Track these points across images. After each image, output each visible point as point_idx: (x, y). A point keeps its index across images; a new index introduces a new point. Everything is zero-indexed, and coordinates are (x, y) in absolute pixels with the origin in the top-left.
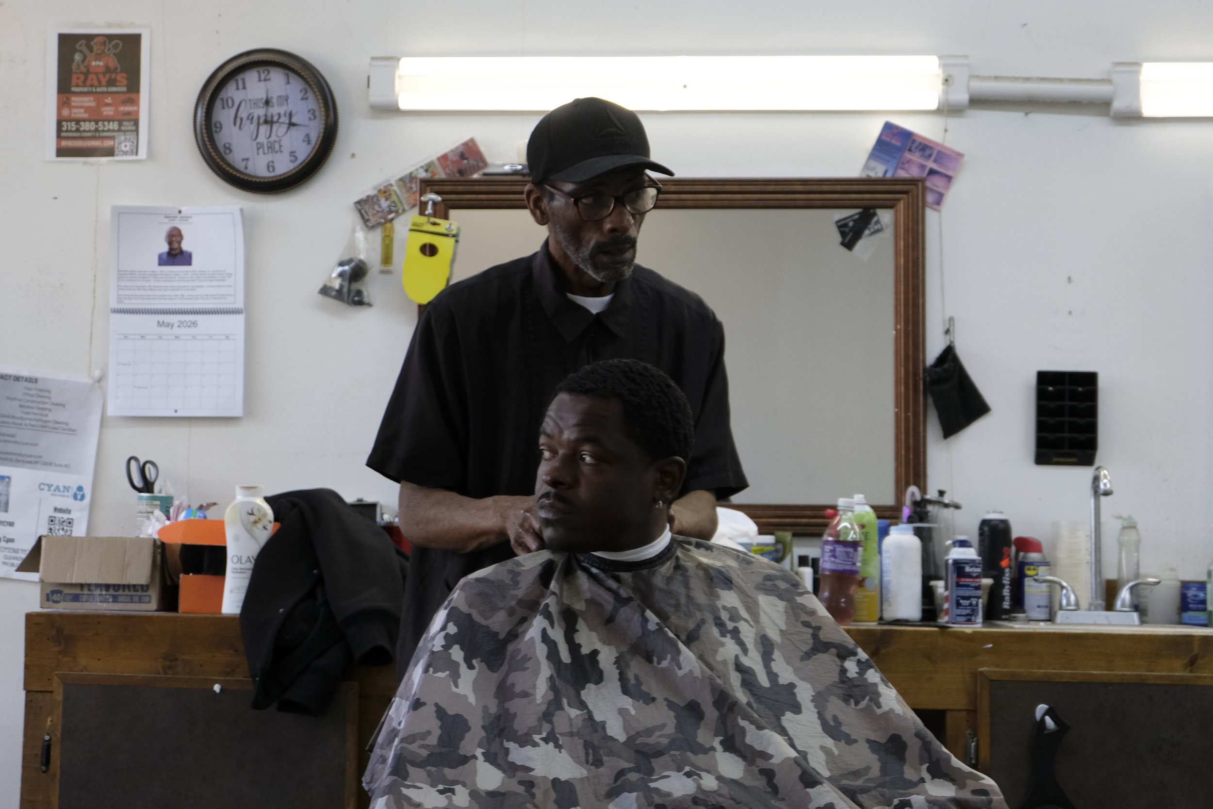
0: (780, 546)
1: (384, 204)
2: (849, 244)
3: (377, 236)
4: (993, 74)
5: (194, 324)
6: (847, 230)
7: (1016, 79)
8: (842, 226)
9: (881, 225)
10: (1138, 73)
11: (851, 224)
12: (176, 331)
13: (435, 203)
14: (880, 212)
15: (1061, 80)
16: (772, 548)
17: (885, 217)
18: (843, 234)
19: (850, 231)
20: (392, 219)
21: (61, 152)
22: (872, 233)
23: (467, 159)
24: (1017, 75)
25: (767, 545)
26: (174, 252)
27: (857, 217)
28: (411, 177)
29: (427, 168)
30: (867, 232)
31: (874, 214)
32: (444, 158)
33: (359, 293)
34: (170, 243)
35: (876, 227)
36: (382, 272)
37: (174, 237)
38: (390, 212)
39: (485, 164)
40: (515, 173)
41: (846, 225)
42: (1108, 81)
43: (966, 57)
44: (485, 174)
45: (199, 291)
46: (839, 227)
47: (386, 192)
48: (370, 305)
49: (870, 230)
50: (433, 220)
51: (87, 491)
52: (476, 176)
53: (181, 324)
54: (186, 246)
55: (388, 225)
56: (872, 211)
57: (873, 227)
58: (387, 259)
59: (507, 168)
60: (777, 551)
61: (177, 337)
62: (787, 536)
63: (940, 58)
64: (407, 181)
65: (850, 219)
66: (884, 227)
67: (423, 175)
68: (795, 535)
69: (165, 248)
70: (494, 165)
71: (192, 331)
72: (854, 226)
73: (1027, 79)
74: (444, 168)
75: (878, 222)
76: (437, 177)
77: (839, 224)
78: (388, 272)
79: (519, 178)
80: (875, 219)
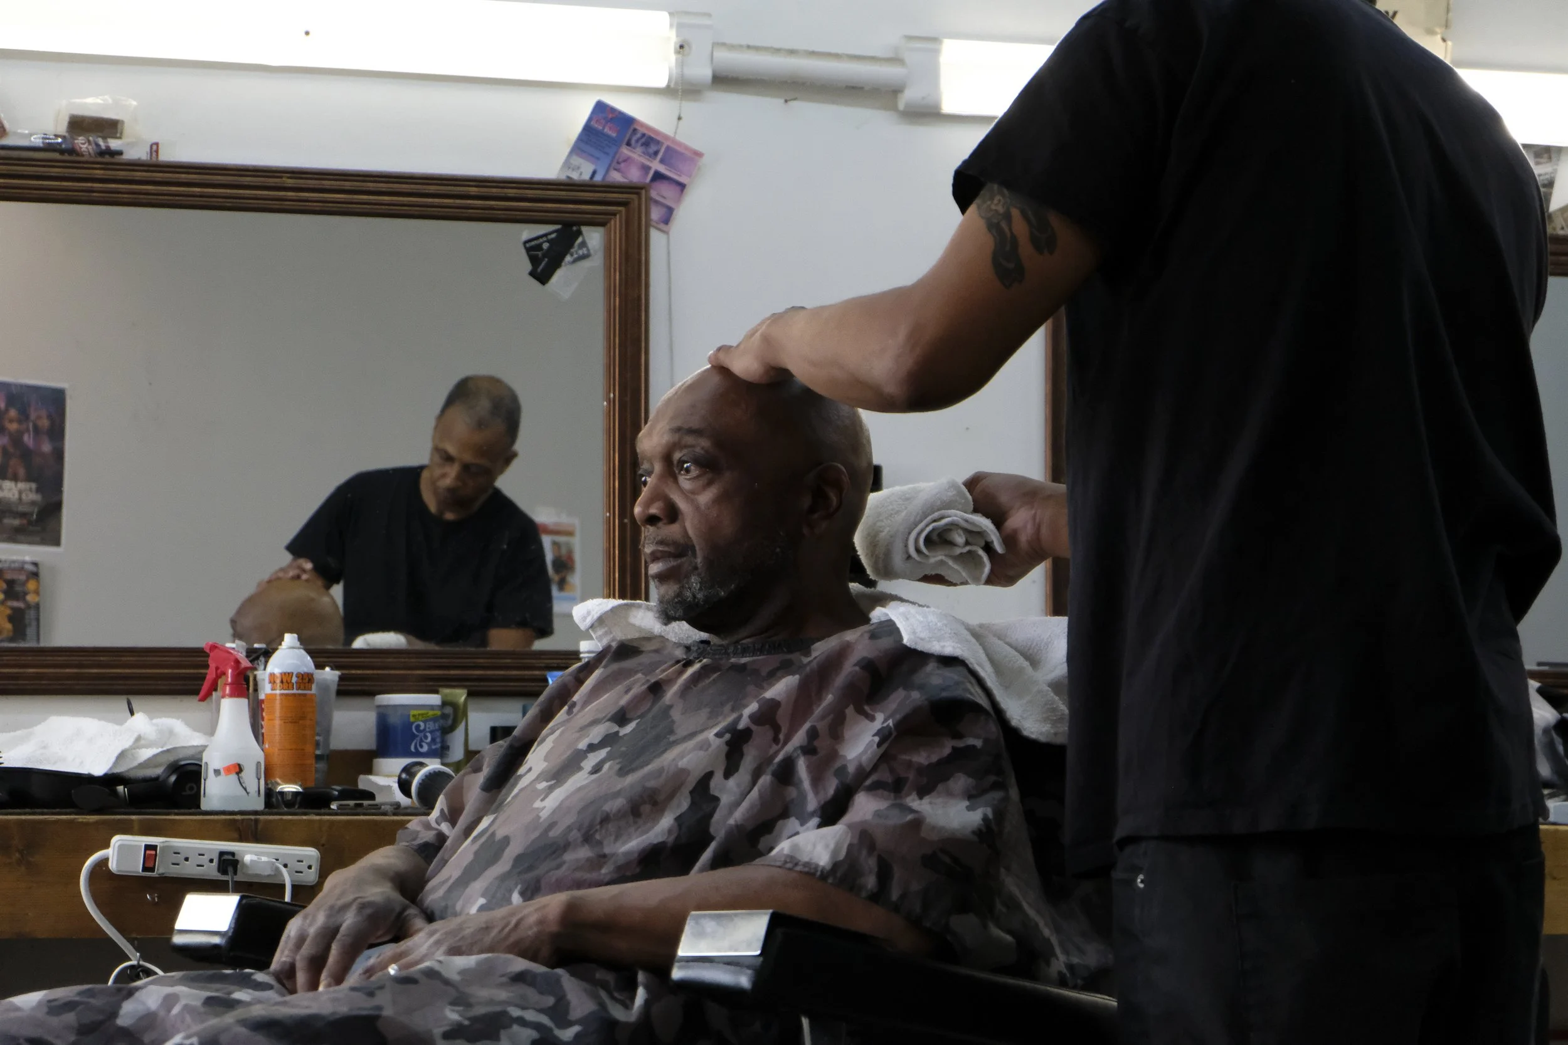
0: (448, 710)
2: (542, 276)
4: (744, 42)
6: (540, 254)
7: (777, 51)
8: (532, 249)
9: (588, 250)
10: (937, 52)
11: (546, 246)
14: (584, 229)
15: (837, 56)
16: (439, 713)
17: (594, 237)
18: (534, 260)
19: (544, 256)
22: (575, 261)
24: (777, 45)
25: (432, 707)
27: (553, 236)
30: (568, 258)
31: (579, 233)
35: (581, 252)
39: (5, 133)
40: (49, 148)
41: (539, 247)
42: (898, 61)
43: (709, 15)
44: (2, 148)
46: (528, 250)
49: (572, 255)
56: (575, 228)
57: (576, 251)
59: (36, 141)
60: (444, 716)
62: (460, 695)
63: (671, 14)
65: (545, 239)
66: (592, 252)
68: (470, 695)
70: (15, 134)
72: (549, 249)
73: (792, 52)
75: (584, 244)
77: (528, 245)
79: (56, 156)
80: (580, 240)
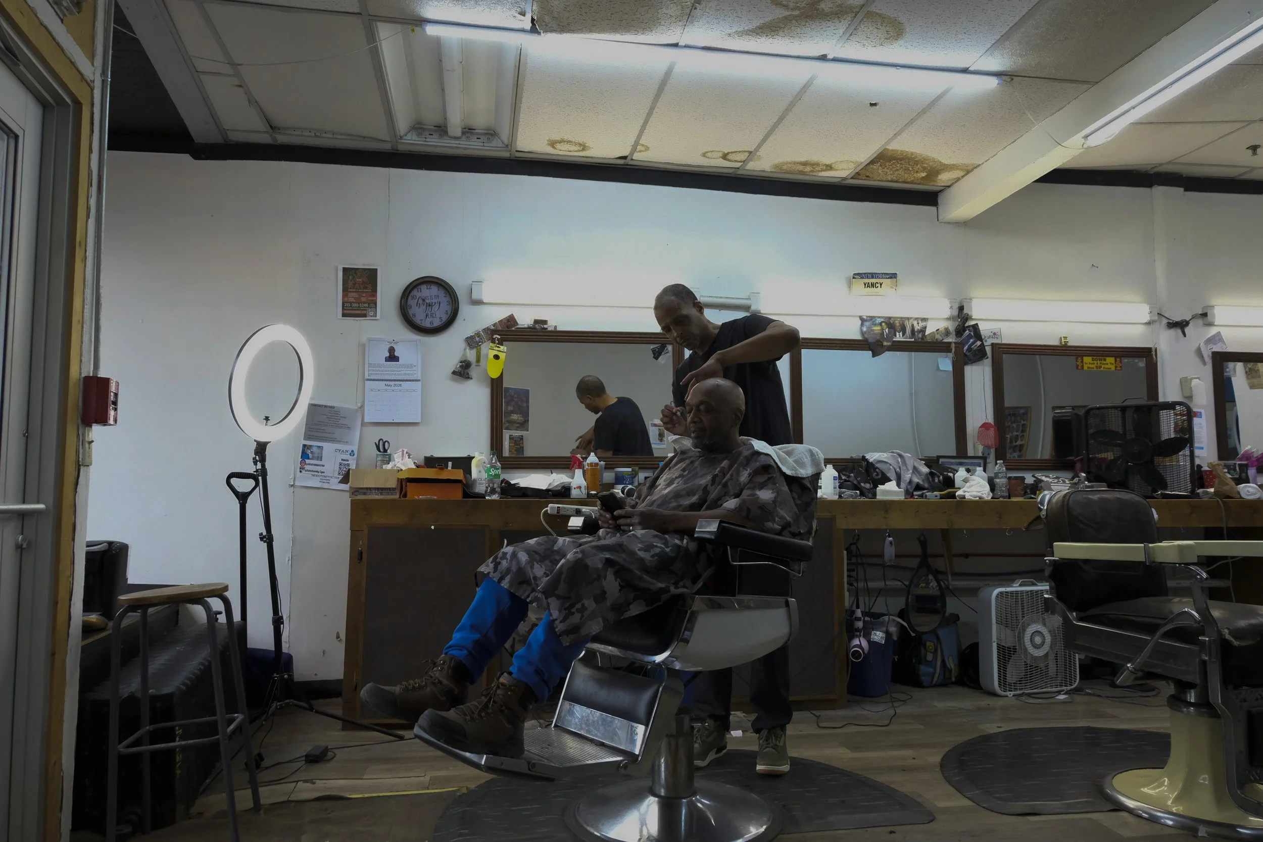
0: (634, 472)
1: (477, 339)
2: (656, 358)
3: (474, 352)
5: (400, 385)
6: (655, 352)
8: (653, 351)
12: (393, 388)
13: (498, 339)
15: (733, 298)
17: (670, 348)
18: (654, 354)
19: (657, 353)
20: (480, 345)
21: (344, 315)
22: (665, 354)
23: (510, 322)
25: (629, 472)
26: (392, 356)
27: (659, 348)
28: (488, 329)
29: (494, 325)
30: (663, 353)
31: (666, 346)
32: (501, 321)
33: (468, 374)
34: (390, 353)
35: (666, 351)
36: (476, 366)
37: (392, 350)
38: (480, 342)
39: (517, 324)
40: (529, 328)
41: (655, 350)
42: (749, 299)
44: (517, 328)
45: (403, 372)
46: (652, 351)
47: (478, 334)
48: (472, 379)
50: (497, 345)
51: (356, 452)
52: (513, 329)
53: (395, 385)
54: (396, 354)
55: (479, 347)
56: (664, 345)
58: (478, 360)
59: (526, 326)
60: (633, 474)
61: (393, 390)
64: (486, 330)
65: (657, 348)
66: (669, 351)
67: (492, 328)
68: (639, 468)
69: (388, 355)
70: (521, 324)
71: (399, 388)
72: (658, 351)
73: (720, 297)
74: (501, 326)
75: (667, 349)
76: (498, 329)
78: (479, 366)
79: (531, 330)
80: (665, 349)
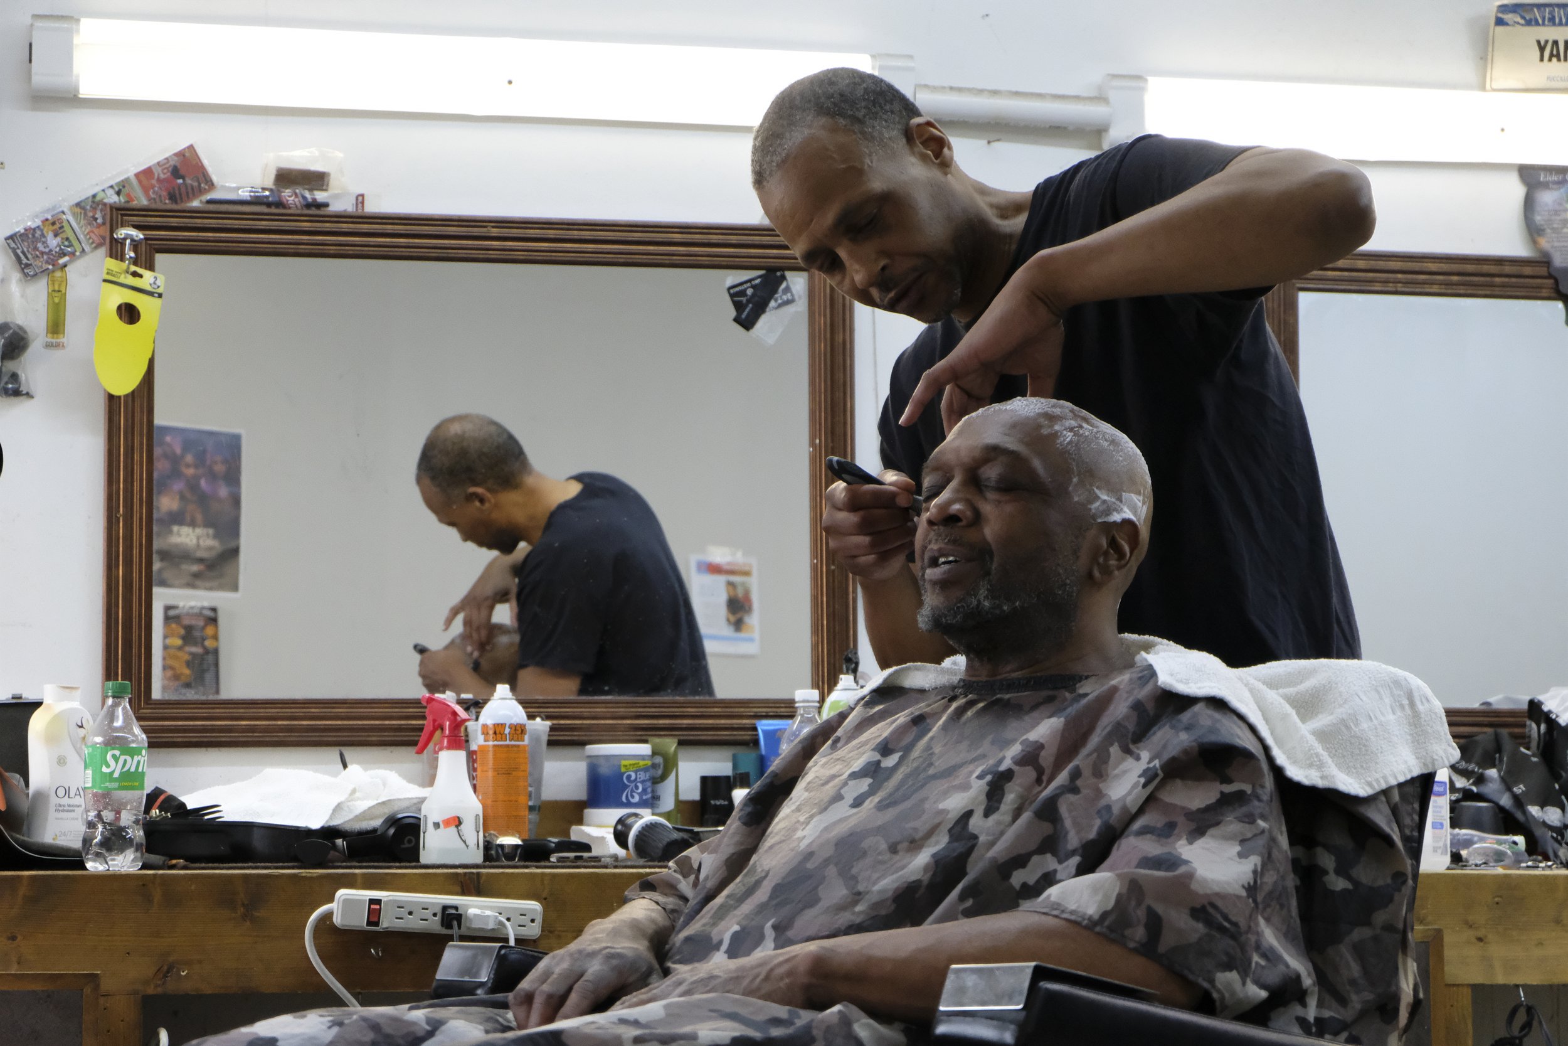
0: (659, 760)
1: (53, 242)
2: (747, 322)
3: (40, 289)
4: (947, 83)
6: (744, 299)
7: (980, 92)
8: (736, 295)
9: (792, 295)
10: (1142, 90)
11: (750, 292)
13: (135, 245)
14: (788, 274)
15: (1040, 96)
16: (649, 763)
17: (797, 283)
18: (739, 306)
19: (748, 301)
20: (65, 266)
22: (780, 306)
23: (183, 178)
24: (980, 86)
25: (643, 757)
27: (758, 281)
28: (95, 202)
29: (120, 189)
30: (772, 304)
31: (783, 278)
32: (146, 174)
33: (14, 377)
35: (785, 298)
36: (49, 346)
38: (63, 254)
39: (211, 185)
40: (256, 201)
41: (743, 293)
42: (1100, 98)
43: (911, 57)
44: (209, 202)
46: (732, 296)
47: (56, 224)
48: (32, 397)
49: (776, 300)
50: (133, 268)
52: (195, 204)
55: (58, 274)
56: (778, 274)
57: (780, 296)
58: (56, 326)
59: (244, 194)
60: (654, 766)
62: (670, 744)
63: (873, 56)
64: (88, 207)
65: (749, 285)
66: (796, 297)
67: (112, 198)
68: (682, 743)
70: (224, 188)
72: (753, 295)
73: (995, 93)
74: (146, 190)
75: (788, 289)
76: (135, 204)
77: (732, 291)
78: (58, 346)
79: (264, 209)
80: (784, 285)
